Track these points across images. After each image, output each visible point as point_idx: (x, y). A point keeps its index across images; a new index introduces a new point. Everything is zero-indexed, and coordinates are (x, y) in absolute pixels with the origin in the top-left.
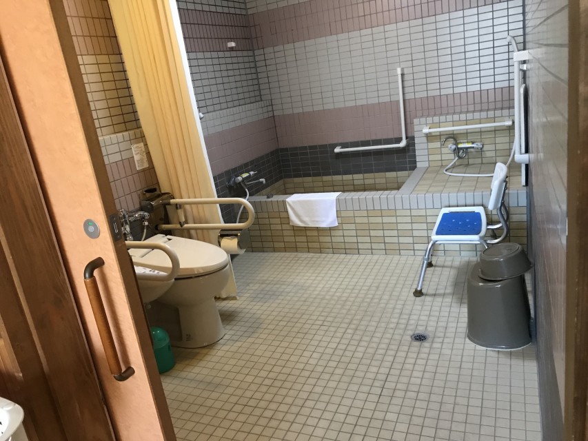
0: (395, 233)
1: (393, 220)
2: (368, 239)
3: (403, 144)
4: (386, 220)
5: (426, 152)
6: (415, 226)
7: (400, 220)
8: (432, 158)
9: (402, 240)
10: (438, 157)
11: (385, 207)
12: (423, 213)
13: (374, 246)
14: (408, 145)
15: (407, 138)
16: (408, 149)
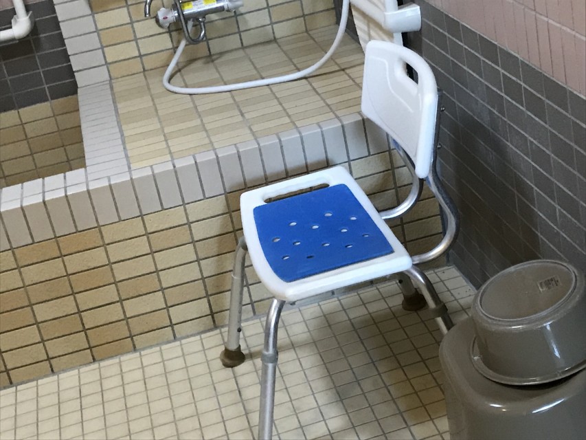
0: (110, 293)
1: (98, 257)
2: (32, 334)
3: (20, 27)
4: (74, 263)
5: (94, 41)
6: (163, 259)
7: (116, 252)
8: (112, 54)
9: (133, 307)
10: (130, 50)
11: (64, 227)
12: (178, 217)
13: (55, 348)
14: (34, 30)
15: (28, 8)
16: (37, 41)
